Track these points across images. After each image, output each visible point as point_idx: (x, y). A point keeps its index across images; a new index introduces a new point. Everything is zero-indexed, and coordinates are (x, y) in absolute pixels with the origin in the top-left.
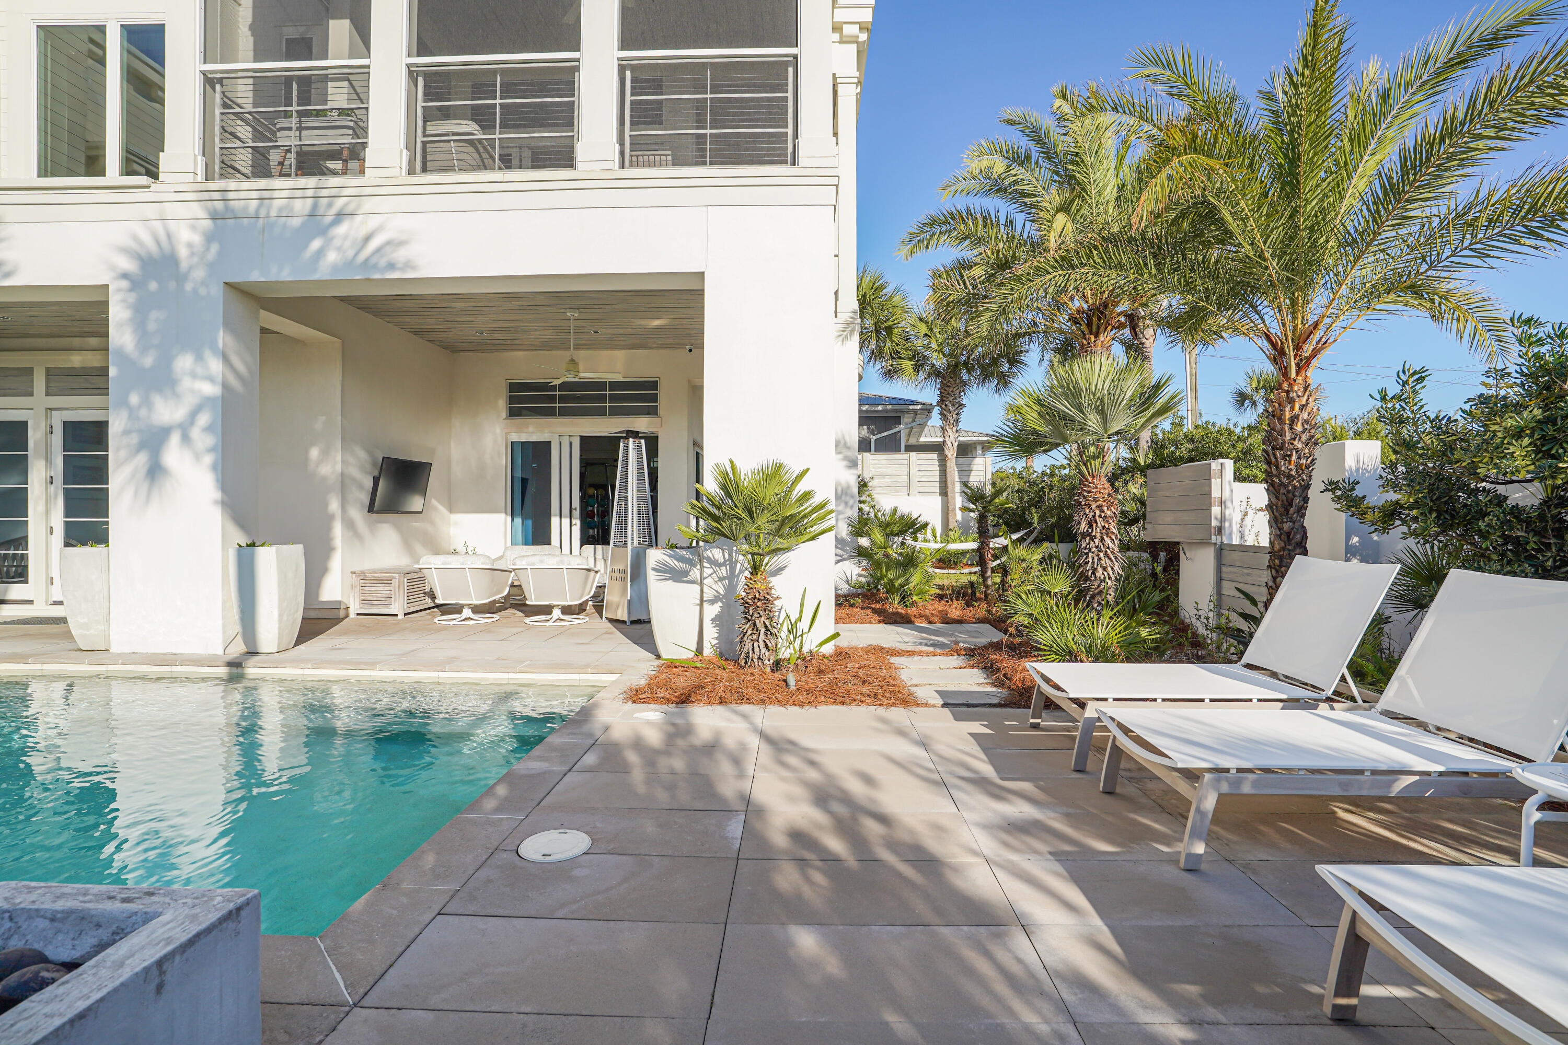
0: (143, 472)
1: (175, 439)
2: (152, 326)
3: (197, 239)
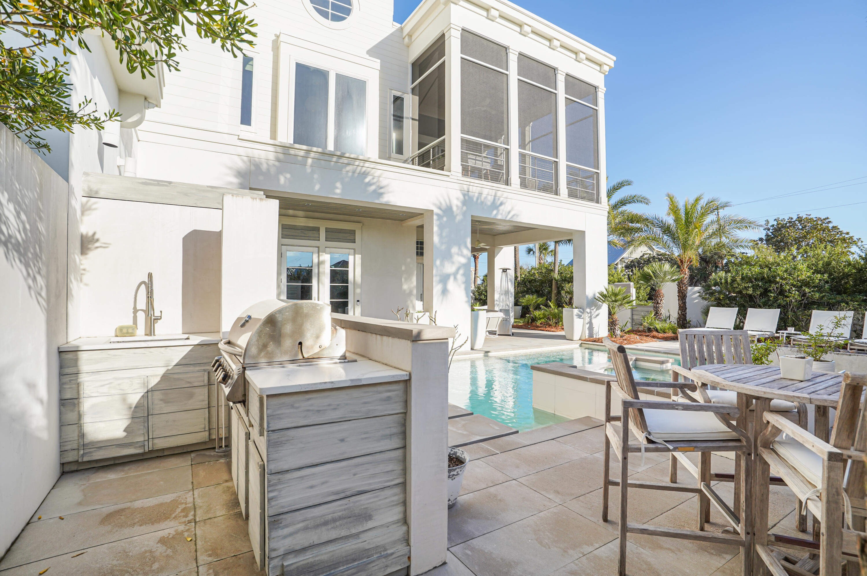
0: (440, 291)
1: (452, 278)
2: (444, 234)
3: (459, 204)
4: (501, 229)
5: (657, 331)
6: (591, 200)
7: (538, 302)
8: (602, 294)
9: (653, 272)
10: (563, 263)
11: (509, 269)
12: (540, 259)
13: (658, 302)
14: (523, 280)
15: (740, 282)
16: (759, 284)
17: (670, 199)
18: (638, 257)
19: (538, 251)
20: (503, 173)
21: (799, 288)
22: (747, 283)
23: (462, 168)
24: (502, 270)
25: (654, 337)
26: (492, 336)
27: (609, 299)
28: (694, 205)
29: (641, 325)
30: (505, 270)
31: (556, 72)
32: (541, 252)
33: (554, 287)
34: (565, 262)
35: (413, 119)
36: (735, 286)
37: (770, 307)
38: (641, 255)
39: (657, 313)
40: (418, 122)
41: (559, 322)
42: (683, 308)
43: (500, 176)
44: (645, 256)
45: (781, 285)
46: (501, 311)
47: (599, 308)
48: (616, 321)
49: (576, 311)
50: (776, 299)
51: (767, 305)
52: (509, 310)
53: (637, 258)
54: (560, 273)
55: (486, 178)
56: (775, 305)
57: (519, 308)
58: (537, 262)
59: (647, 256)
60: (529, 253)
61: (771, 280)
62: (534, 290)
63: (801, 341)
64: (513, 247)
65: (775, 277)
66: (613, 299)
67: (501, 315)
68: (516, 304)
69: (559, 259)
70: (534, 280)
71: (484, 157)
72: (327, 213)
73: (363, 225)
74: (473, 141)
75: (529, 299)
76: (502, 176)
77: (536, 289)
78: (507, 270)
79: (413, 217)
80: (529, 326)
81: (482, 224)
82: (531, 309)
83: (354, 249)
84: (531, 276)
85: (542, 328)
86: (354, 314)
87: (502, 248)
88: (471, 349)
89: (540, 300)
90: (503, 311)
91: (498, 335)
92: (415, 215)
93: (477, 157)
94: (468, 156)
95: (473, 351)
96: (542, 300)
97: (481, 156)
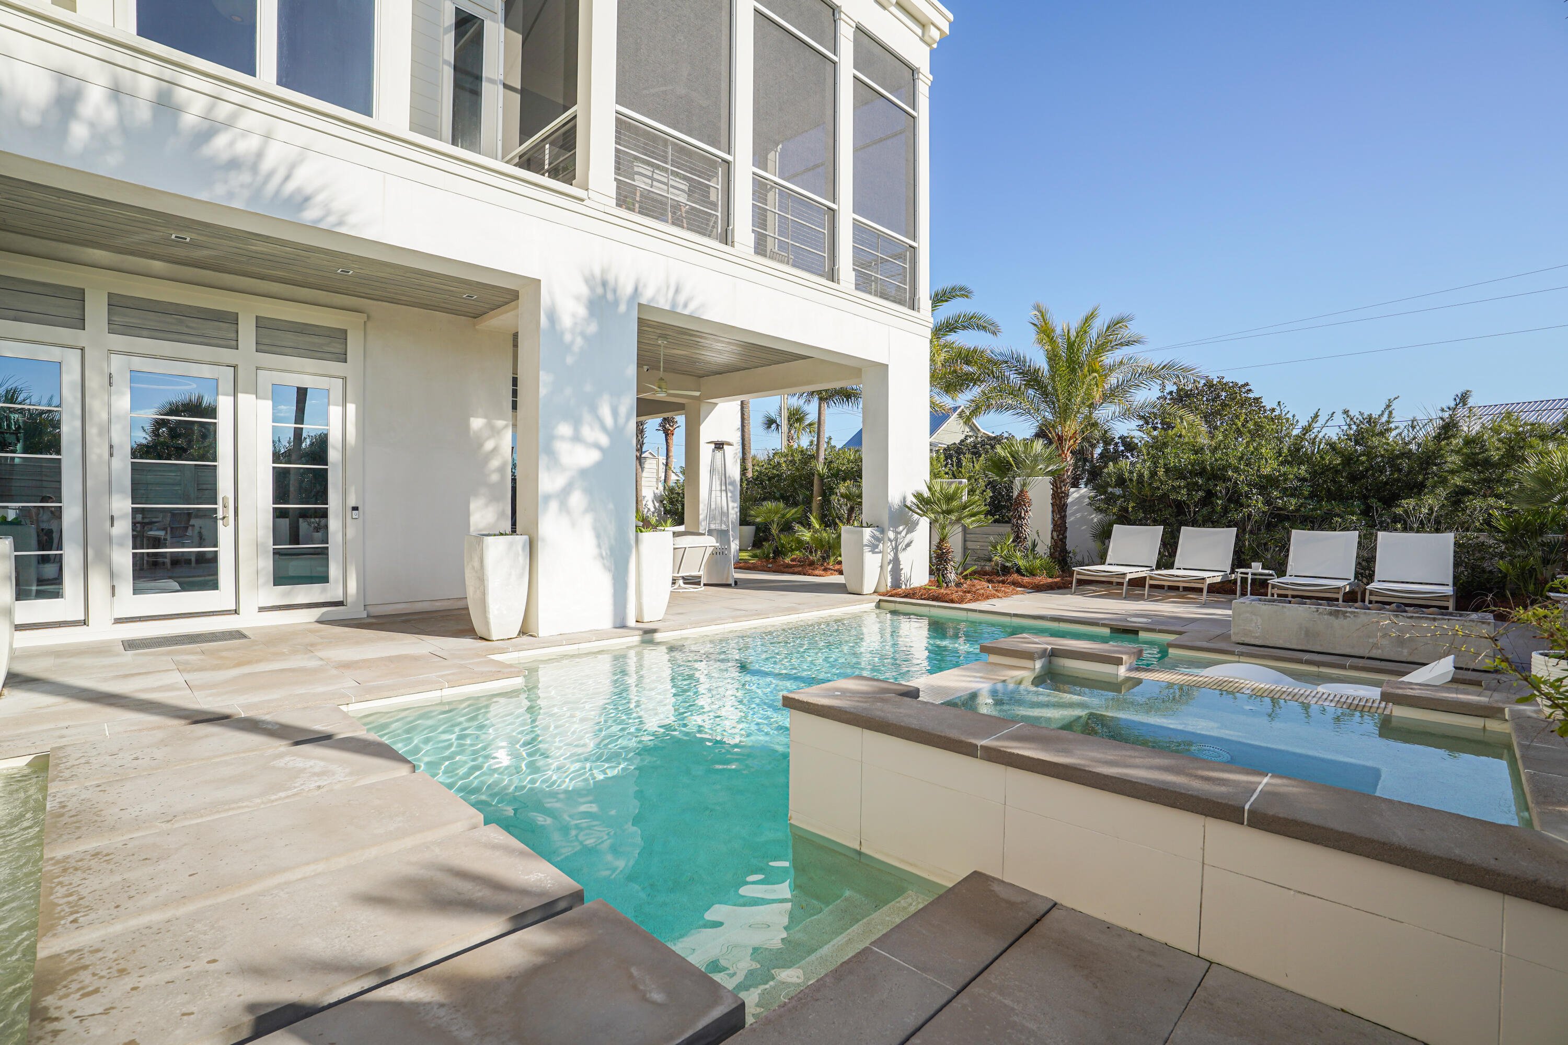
4: (713, 360)
5: (1019, 571)
6: (900, 302)
7: (788, 516)
8: (919, 496)
9: (1013, 456)
10: (833, 443)
11: (729, 444)
12: (790, 438)
13: (1020, 516)
14: (758, 477)
15: (1164, 478)
16: (1197, 482)
17: (1042, 315)
18: (957, 442)
19: (786, 422)
20: (717, 216)
21: (1262, 489)
22: (1177, 479)
23: (618, 188)
24: (713, 446)
25: (1015, 584)
26: (691, 589)
27: (935, 507)
28: (1084, 330)
29: (990, 560)
30: (719, 446)
31: (837, 16)
32: (791, 426)
33: (816, 488)
34: (838, 443)
35: (506, 86)
36: (1155, 485)
37: (1215, 524)
38: (963, 437)
39: (1017, 537)
40: (519, 96)
41: (828, 557)
42: (1060, 527)
43: (711, 224)
44: (969, 441)
45: (1236, 483)
46: (710, 532)
47: (911, 527)
48: (947, 552)
49: (867, 532)
50: (1226, 510)
51: (1211, 521)
52: (728, 531)
53: (955, 444)
54: (828, 463)
55: (677, 223)
56: (1224, 521)
57: (749, 530)
58: (785, 442)
59: (972, 439)
60: (769, 427)
61: (1217, 475)
62: (777, 495)
63: (1287, 589)
64: (739, 403)
65: (1224, 468)
66: (944, 507)
67: (711, 542)
68: (744, 521)
69: (827, 435)
70: (778, 475)
71: (673, 173)
72: (262, 279)
73: (368, 317)
74: (645, 130)
75: (770, 511)
76: (716, 222)
77: (782, 492)
78: (725, 447)
79: (499, 307)
80: (770, 566)
81: (664, 336)
82: (774, 530)
83: (344, 379)
84: (773, 468)
85: (796, 570)
86: (345, 542)
87: (716, 404)
88: (637, 621)
89: (792, 512)
90: (715, 534)
91: (705, 585)
92: (502, 299)
93: (655, 171)
94: (635, 164)
95: (640, 625)
96: (796, 512)
97: (666, 170)
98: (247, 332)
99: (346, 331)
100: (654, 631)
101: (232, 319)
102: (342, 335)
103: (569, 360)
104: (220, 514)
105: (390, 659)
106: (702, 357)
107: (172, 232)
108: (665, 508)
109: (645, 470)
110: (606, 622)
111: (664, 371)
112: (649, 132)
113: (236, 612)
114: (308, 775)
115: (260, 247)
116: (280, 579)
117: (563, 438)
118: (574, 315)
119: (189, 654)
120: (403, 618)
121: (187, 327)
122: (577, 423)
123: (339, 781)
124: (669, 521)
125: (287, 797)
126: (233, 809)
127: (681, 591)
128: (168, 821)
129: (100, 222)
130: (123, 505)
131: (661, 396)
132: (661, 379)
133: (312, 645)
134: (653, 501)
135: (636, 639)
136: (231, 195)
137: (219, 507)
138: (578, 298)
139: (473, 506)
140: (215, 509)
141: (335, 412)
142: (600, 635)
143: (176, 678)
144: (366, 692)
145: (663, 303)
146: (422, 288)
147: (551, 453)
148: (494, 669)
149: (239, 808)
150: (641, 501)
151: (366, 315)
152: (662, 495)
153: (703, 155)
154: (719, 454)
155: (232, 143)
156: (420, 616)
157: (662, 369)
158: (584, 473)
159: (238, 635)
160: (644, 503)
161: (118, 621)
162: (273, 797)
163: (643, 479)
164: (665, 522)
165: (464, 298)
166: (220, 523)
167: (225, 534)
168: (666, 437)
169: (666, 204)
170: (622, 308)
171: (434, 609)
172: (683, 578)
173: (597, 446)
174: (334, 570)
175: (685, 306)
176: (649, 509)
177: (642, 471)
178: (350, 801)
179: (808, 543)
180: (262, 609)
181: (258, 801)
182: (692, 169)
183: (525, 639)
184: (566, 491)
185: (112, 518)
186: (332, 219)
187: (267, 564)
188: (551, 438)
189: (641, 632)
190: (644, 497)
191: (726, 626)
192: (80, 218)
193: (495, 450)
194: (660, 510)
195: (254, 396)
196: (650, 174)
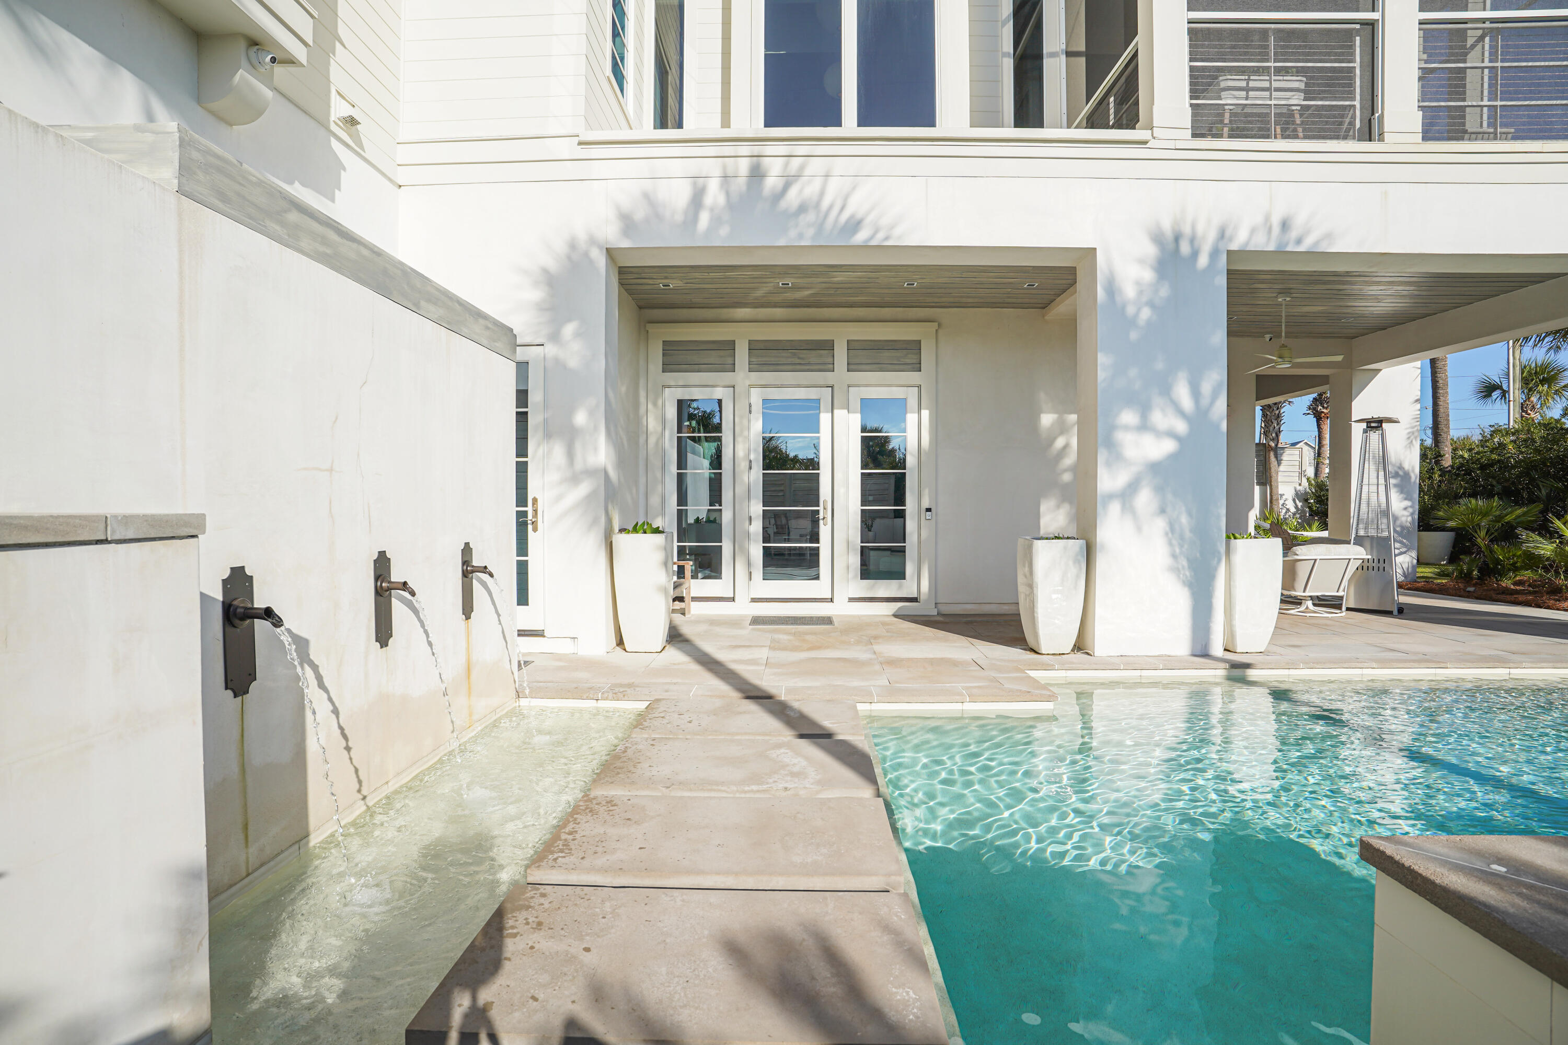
4: (1368, 311)
7: (1508, 518)
11: (1390, 420)
12: (1526, 408)
14: (1462, 465)
20: (1354, 106)
24: (1364, 425)
26: (1325, 613)
30: (1377, 424)
32: (1529, 390)
43: (1345, 120)
46: (1359, 541)
52: (1388, 538)
55: (1289, 133)
57: (1440, 541)
58: (1516, 415)
60: (1486, 396)
62: (1494, 489)
68: (1427, 526)
70: (1499, 461)
71: (1278, 71)
72: (851, 307)
73: (939, 325)
74: (1231, 30)
75: (1473, 511)
76: (1354, 117)
77: (1506, 484)
78: (1384, 425)
79: (1064, 291)
80: (1471, 589)
81: (1285, 292)
82: (1481, 539)
83: (919, 387)
84: (1492, 452)
85: (1521, 598)
86: (919, 542)
87: (1378, 371)
88: (1225, 650)
89: (1515, 514)
90: (1367, 543)
91: (1348, 609)
92: (1064, 282)
93: (1252, 78)
94: (1221, 78)
95: (1230, 656)
96: (1524, 514)
97: (1266, 70)
98: (841, 355)
99: (920, 342)
100: (1247, 666)
101: (828, 346)
102: (915, 347)
103: (1134, 335)
104: (821, 516)
105: (932, 662)
106: (1349, 310)
107: (778, 281)
108: (1310, 508)
109: (1283, 463)
110: (1181, 646)
111: (1286, 337)
112: (1238, 29)
113: (832, 600)
114: (786, 772)
115: (840, 277)
116: (866, 573)
117: (1127, 428)
118: (1138, 283)
119: (784, 634)
120: (969, 619)
121: (799, 358)
122: (1145, 410)
123: (805, 788)
124: (1316, 524)
125: (758, 791)
126: (714, 790)
127: (1308, 615)
128: (668, 787)
129: (735, 286)
130: (757, 508)
131: (1283, 367)
132: (1284, 346)
133: (876, 638)
134: (1294, 500)
135: (1219, 673)
136: (801, 236)
137: (821, 508)
138: (1141, 261)
139: (1043, 508)
140: (818, 511)
141: (912, 418)
142: (1169, 662)
143: (763, 654)
144: (892, 693)
145: (1261, 243)
146: (982, 286)
147: (1111, 444)
148: (1024, 689)
149: (719, 790)
150: (1277, 500)
151: (936, 324)
152: (1306, 493)
153: (1325, 30)
154: (1375, 436)
155: (801, 191)
156: (985, 619)
157: (1283, 334)
158: (1155, 468)
159: (828, 621)
160: (1281, 502)
161: (754, 600)
162: (747, 788)
163: (1280, 474)
164: (1310, 526)
165: (1025, 289)
166: (821, 522)
167: (824, 531)
168: (1318, 421)
169: (1268, 114)
170: (1203, 261)
171: (1002, 612)
172: (1312, 598)
173: (1171, 434)
174: (910, 569)
175: (1299, 241)
176: (1288, 510)
177: (1279, 464)
178: (798, 813)
179: (1548, 559)
180: (851, 600)
181: (735, 788)
182: (1308, 54)
183: (1080, 656)
184: (1132, 488)
185: (750, 518)
186: (880, 236)
187: (855, 560)
188: (1112, 428)
189: (1227, 666)
190: (1282, 495)
191: (1366, 671)
192: (724, 286)
193: (1066, 446)
194: (1303, 512)
195: (846, 411)
196: (1243, 84)
